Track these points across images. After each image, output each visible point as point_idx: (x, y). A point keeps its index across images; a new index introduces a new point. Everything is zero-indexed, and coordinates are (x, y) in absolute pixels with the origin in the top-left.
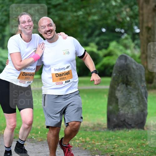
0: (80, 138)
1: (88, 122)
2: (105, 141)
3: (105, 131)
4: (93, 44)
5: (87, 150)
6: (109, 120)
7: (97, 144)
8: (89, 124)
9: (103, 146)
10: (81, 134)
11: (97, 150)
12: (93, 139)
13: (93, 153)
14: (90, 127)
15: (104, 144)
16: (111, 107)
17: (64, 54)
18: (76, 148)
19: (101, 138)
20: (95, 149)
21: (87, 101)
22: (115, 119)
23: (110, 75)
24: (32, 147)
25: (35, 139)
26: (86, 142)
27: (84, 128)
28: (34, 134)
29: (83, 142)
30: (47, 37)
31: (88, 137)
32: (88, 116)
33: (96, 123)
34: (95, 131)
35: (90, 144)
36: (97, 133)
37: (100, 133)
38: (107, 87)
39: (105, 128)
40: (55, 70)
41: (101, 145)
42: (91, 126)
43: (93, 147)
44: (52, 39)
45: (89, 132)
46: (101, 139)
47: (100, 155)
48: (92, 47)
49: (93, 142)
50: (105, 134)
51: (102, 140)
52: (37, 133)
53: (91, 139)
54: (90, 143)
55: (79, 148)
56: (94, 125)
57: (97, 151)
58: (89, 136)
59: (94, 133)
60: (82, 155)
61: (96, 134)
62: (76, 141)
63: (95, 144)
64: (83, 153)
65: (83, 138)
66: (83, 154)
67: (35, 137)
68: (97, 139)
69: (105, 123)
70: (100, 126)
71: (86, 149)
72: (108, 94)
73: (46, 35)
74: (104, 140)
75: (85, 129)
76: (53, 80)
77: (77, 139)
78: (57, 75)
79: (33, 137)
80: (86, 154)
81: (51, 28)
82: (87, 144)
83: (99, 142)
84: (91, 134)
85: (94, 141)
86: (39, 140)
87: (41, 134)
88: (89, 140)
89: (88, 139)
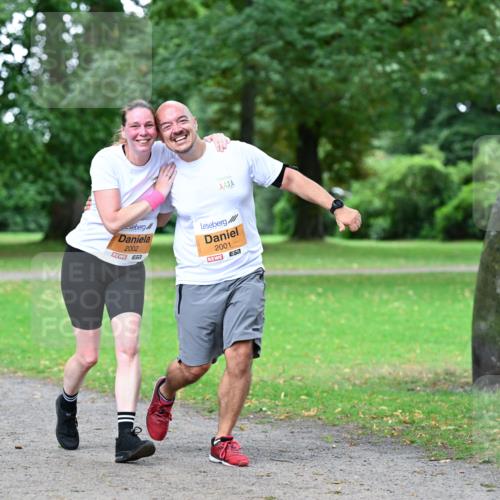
0: (396, 411)
1: (418, 368)
2: (466, 421)
3: (465, 391)
4: (431, 149)
5: (415, 445)
6: (477, 361)
7: (444, 428)
8: (421, 373)
9: (461, 433)
10: (399, 401)
11: (444, 446)
12: (432, 415)
13: (434, 453)
14: (426, 380)
15: (464, 429)
16: (483, 325)
17: (222, 187)
18: (384, 439)
19: (456, 411)
20: (439, 444)
21: (416, 308)
22: (494, 359)
23: (480, 236)
24: (262, 436)
25: (269, 413)
26: (413, 422)
27: (406, 383)
28: (266, 401)
29: (405, 422)
30: (178, 149)
31: (419, 408)
32: (418, 351)
33: (439, 371)
34: (438, 391)
35: (423, 428)
36: (444, 398)
37: (453, 398)
38: (474, 267)
39: (467, 384)
40: (204, 227)
41: (457, 430)
42: (427, 377)
43: (433, 437)
44: (190, 152)
45: (422, 393)
46: (456, 415)
47: (451, 459)
48: (431, 157)
49: (433, 423)
50: (466, 400)
51: (459, 416)
52: (276, 397)
53: (429, 414)
54: (423, 425)
55: (393, 440)
56: (436, 374)
57: (445, 448)
58: (421, 405)
59: (436, 398)
60: (402, 458)
61: (442, 401)
62: (385, 419)
63: (438, 427)
64: (405, 453)
65: (403, 411)
66: (404, 456)
67: (270, 409)
68: (444, 413)
69: (466, 371)
70: (453, 379)
71: (412, 442)
72: (474, 287)
73: (174, 143)
74: (464, 417)
75: (410, 386)
76: (199, 251)
77: (389, 413)
78: (209, 239)
79: (264, 409)
80: (412, 458)
81: (186, 126)
82: (416, 429)
83: (449, 422)
84: (428, 402)
85: (434, 419)
86: (282, 417)
87: (288, 399)
88: (422, 416)
89: (419, 415)
